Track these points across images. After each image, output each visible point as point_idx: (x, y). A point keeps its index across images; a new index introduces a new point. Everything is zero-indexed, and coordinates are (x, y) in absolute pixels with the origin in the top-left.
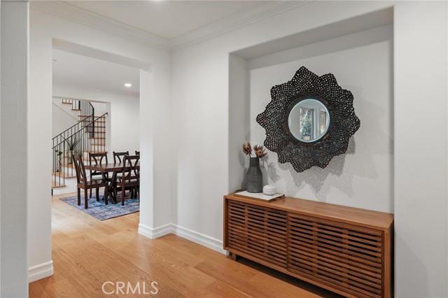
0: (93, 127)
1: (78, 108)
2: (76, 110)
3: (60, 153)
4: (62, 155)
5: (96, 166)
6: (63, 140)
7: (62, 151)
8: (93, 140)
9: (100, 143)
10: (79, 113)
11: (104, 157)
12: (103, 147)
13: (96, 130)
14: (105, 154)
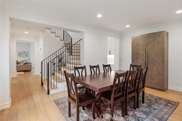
0: (72, 49)
1: (63, 39)
2: (62, 40)
3: (54, 64)
4: (55, 65)
5: (79, 77)
6: (56, 56)
7: (55, 62)
8: (71, 56)
9: (75, 58)
10: (63, 42)
11: (84, 69)
12: (79, 61)
13: (73, 51)
14: (84, 68)
